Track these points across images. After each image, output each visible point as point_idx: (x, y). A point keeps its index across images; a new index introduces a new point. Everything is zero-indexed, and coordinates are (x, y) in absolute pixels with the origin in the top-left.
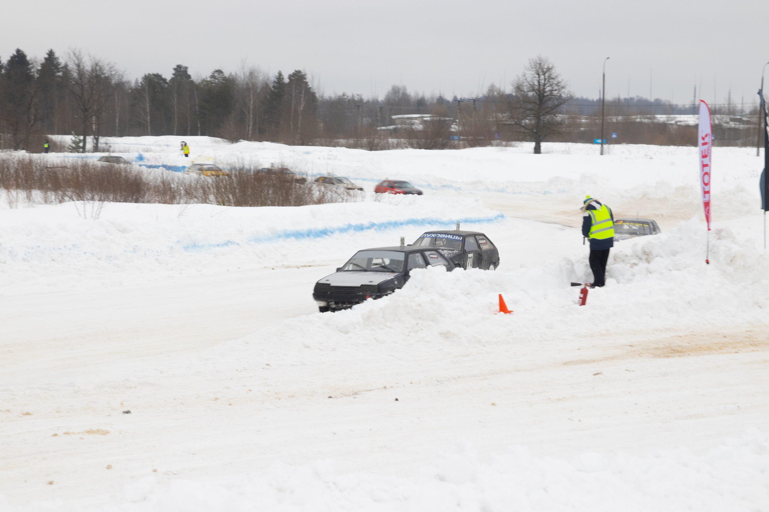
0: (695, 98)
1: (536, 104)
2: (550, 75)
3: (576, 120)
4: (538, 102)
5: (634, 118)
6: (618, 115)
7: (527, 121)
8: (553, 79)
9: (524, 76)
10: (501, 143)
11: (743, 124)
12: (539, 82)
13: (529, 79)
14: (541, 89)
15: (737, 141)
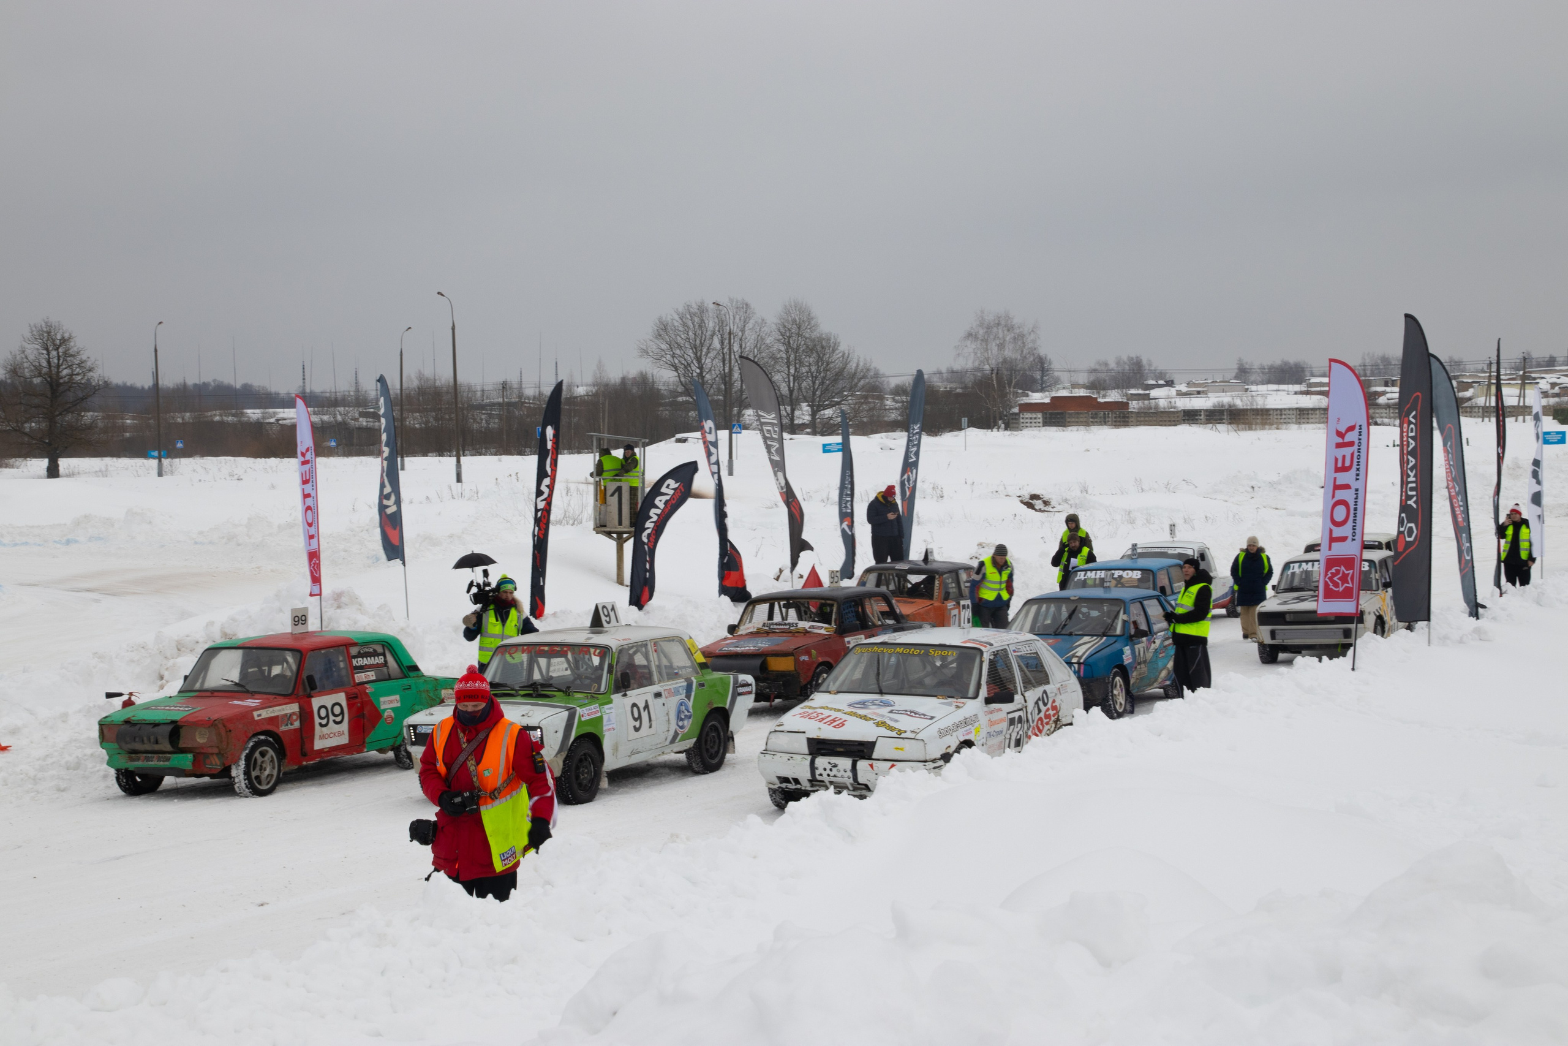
0: (304, 383)
1: (47, 397)
2: (69, 350)
3: (117, 421)
4: (49, 394)
5: (211, 416)
6: (185, 412)
7: (33, 424)
8: (72, 356)
9: (24, 352)
12: (49, 362)
13: (31, 357)
14: (53, 372)
15: (371, 447)
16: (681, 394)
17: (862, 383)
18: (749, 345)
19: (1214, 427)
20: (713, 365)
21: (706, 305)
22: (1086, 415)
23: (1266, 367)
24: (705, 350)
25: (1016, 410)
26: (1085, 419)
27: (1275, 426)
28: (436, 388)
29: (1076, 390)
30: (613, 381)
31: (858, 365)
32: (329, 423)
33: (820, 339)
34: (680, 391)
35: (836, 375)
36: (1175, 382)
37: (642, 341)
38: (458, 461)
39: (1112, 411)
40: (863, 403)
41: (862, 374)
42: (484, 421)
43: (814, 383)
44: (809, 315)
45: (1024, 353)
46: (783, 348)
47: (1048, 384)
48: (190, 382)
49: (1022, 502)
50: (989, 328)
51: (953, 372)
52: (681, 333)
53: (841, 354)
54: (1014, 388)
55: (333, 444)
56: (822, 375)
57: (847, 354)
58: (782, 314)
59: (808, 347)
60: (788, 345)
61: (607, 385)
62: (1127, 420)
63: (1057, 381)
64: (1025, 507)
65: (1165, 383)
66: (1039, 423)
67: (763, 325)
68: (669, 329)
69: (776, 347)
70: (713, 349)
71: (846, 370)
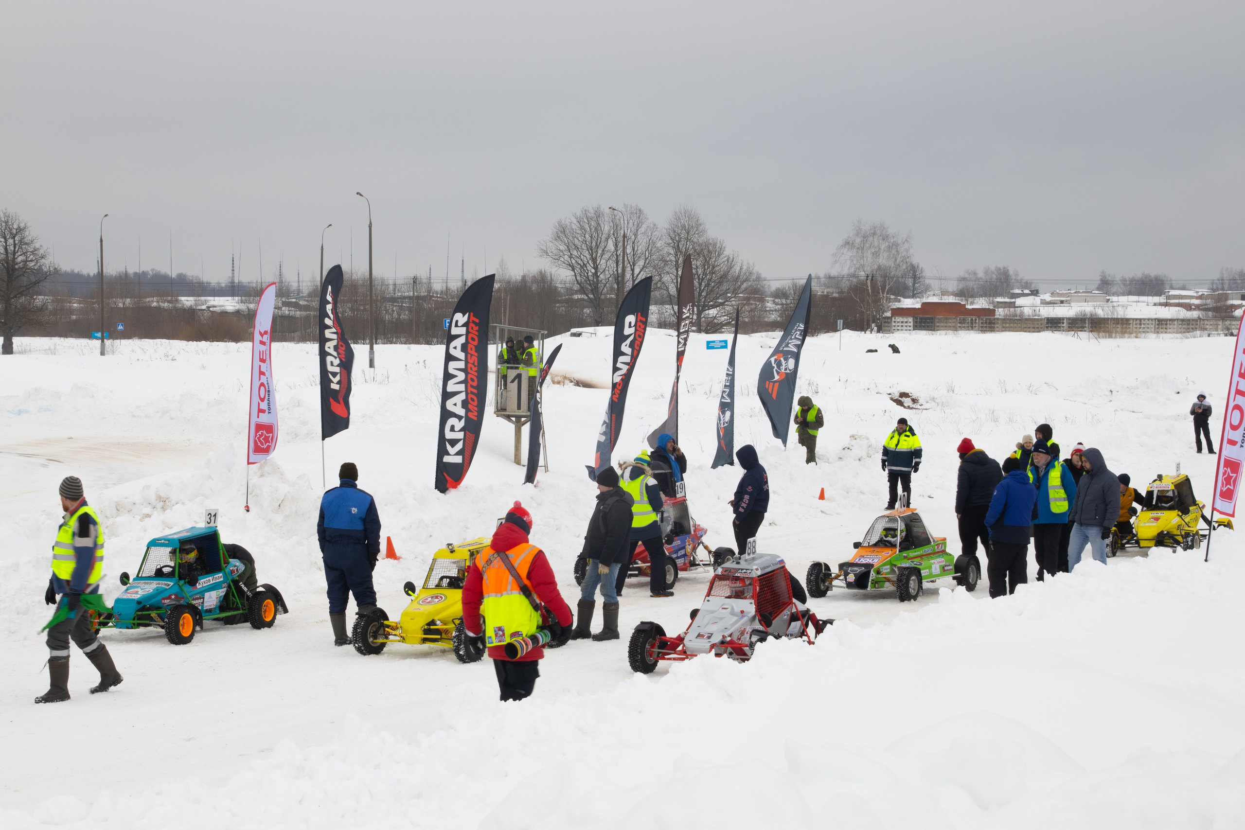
0: (233, 274)
1: (4, 281)
2: (24, 238)
3: (65, 305)
4: (6, 278)
5: (149, 302)
6: (126, 297)
8: (26, 244)
11: (300, 310)
12: (6, 249)
14: (10, 259)
15: (293, 334)
16: (577, 292)
17: (744, 286)
18: (641, 248)
19: (1076, 334)
20: (607, 267)
21: (602, 210)
22: (954, 320)
23: (1127, 279)
24: (600, 252)
25: (889, 314)
26: (953, 324)
27: (1134, 335)
28: (352, 280)
29: (946, 297)
30: (514, 279)
31: (741, 269)
33: (707, 244)
34: (575, 289)
35: (721, 277)
36: (1040, 292)
37: (543, 242)
38: (372, 348)
39: (979, 317)
40: (745, 305)
41: (745, 277)
42: (395, 313)
43: (700, 284)
44: (698, 220)
45: (898, 261)
46: (672, 252)
47: (920, 291)
48: (131, 271)
49: (892, 399)
50: (865, 237)
51: (830, 277)
52: (579, 236)
53: (726, 258)
54: (887, 294)
56: (708, 277)
57: (732, 258)
58: (672, 220)
59: (695, 250)
60: (677, 249)
61: (509, 282)
62: (993, 326)
63: (927, 288)
64: (895, 404)
65: (1030, 292)
66: (910, 326)
67: (655, 230)
68: (567, 232)
69: (666, 250)
70: (608, 251)
71: (730, 273)
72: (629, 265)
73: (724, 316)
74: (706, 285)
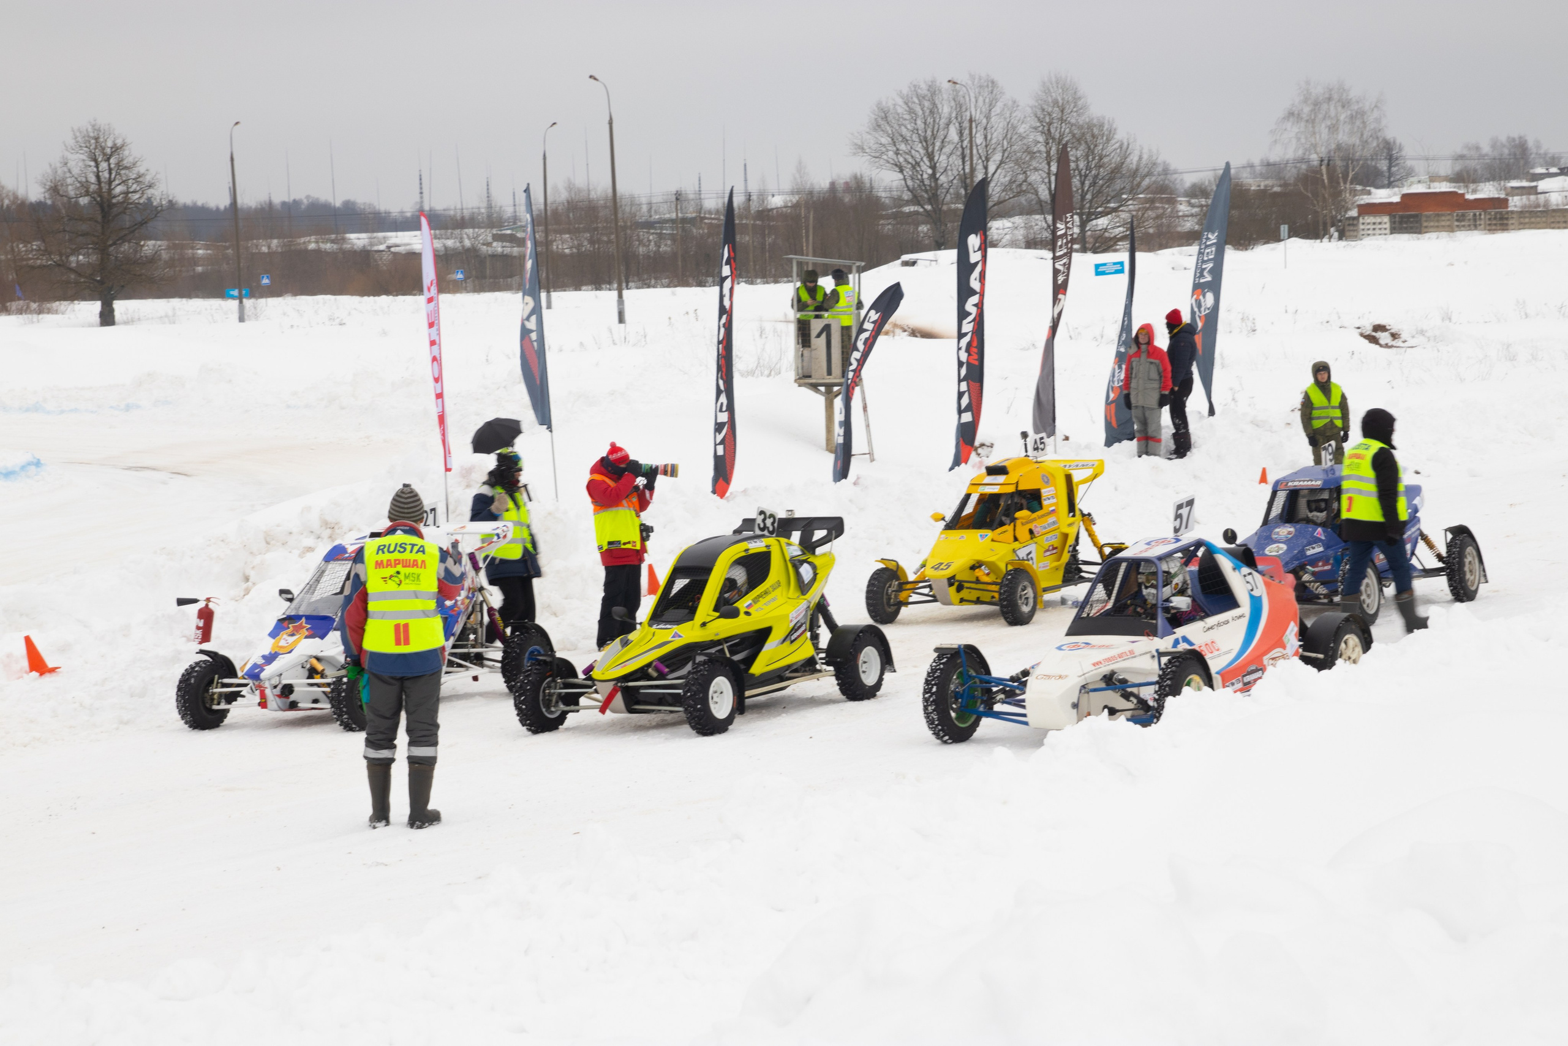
0: (422, 198)
1: (96, 221)
2: (122, 160)
3: (186, 251)
4: (99, 218)
5: (304, 243)
6: (272, 238)
7: (81, 257)
8: (126, 168)
9: (66, 164)
10: (28, 307)
12: (98, 177)
13: (76, 171)
14: (104, 190)
15: (509, 280)
16: (908, 203)
17: (1146, 182)
18: (996, 135)
20: (949, 164)
21: (938, 84)
22: (1449, 217)
24: (938, 144)
25: (1354, 213)
26: (1448, 223)
28: (590, 201)
29: (1436, 184)
30: (817, 188)
31: (1140, 158)
32: (454, 249)
33: (1090, 126)
34: (906, 198)
35: (1112, 172)
37: (856, 134)
38: (620, 296)
39: (1485, 210)
40: (1148, 209)
41: (1146, 170)
42: (652, 243)
43: (1083, 183)
44: (1075, 92)
45: (1365, 136)
46: (1041, 139)
47: (1398, 177)
48: (277, 200)
49: (1362, 335)
50: (1316, 104)
51: (1268, 164)
52: (907, 122)
53: (1118, 145)
54: (1351, 183)
55: (460, 276)
56: (1093, 172)
57: (1126, 144)
58: (1040, 93)
59: (1074, 136)
60: (1048, 134)
61: (811, 193)
62: (1505, 222)
63: (1410, 173)
64: (1367, 341)
65: (1558, 171)
66: (1385, 229)
67: (1015, 109)
68: (890, 118)
69: (1032, 137)
70: (949, 142)
71: (1124, 166)
72: (980, 161)
73: (1119, 226)
74: (1091, 184)
